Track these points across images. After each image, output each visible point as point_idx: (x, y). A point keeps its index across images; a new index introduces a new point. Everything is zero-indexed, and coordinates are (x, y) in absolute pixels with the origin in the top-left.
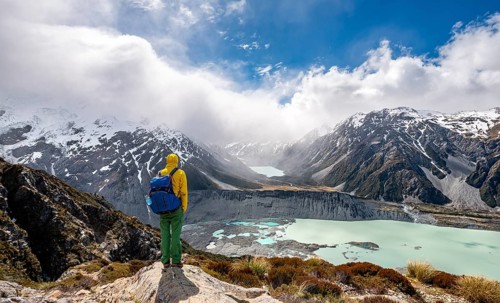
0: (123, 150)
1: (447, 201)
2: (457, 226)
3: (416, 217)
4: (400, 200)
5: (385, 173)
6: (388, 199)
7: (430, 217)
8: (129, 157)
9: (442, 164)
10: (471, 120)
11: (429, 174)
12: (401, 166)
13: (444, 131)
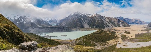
0: (21, 19)
1: (84, 27)
2: (84, 31)
3: (78, 30)
4: (77, 28)
5: (75, 23)
6: (75, 28)
7: (80, 30)
8: (22, 21)
9: (85, 21)
10: (89, 15)
11: (82, 23)
12: (78, 21)
13: (86, 16)
